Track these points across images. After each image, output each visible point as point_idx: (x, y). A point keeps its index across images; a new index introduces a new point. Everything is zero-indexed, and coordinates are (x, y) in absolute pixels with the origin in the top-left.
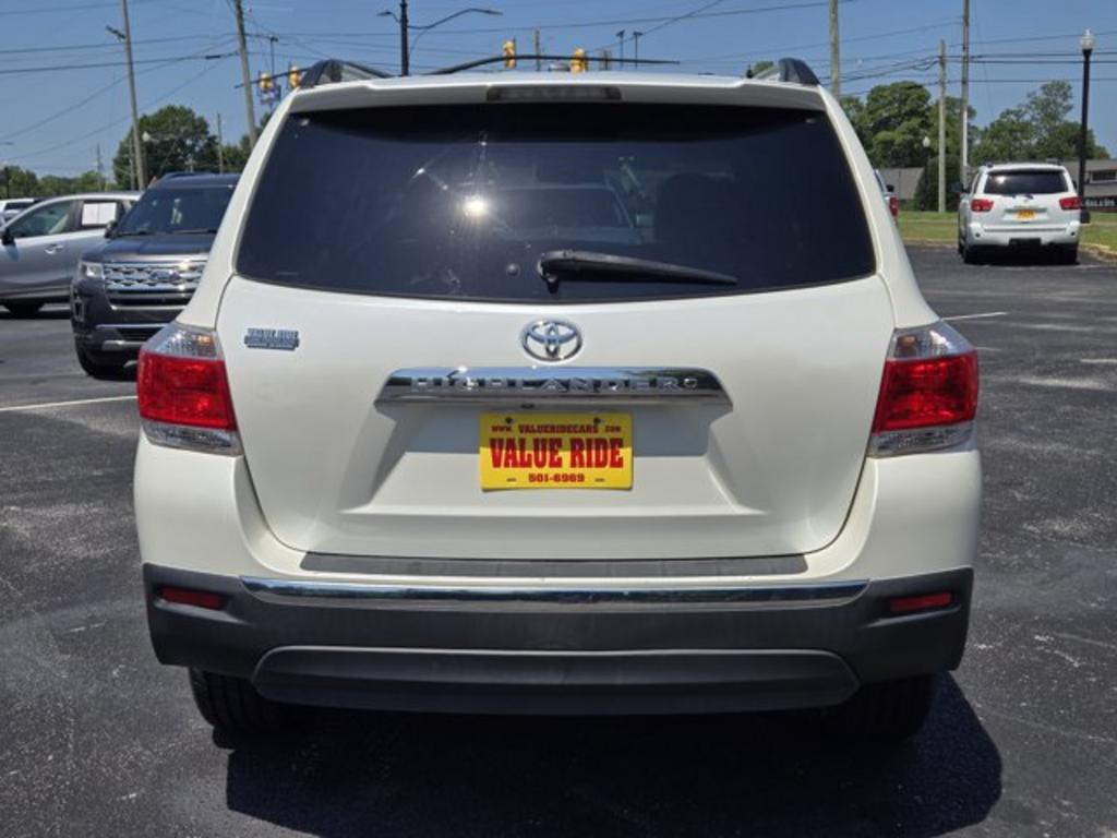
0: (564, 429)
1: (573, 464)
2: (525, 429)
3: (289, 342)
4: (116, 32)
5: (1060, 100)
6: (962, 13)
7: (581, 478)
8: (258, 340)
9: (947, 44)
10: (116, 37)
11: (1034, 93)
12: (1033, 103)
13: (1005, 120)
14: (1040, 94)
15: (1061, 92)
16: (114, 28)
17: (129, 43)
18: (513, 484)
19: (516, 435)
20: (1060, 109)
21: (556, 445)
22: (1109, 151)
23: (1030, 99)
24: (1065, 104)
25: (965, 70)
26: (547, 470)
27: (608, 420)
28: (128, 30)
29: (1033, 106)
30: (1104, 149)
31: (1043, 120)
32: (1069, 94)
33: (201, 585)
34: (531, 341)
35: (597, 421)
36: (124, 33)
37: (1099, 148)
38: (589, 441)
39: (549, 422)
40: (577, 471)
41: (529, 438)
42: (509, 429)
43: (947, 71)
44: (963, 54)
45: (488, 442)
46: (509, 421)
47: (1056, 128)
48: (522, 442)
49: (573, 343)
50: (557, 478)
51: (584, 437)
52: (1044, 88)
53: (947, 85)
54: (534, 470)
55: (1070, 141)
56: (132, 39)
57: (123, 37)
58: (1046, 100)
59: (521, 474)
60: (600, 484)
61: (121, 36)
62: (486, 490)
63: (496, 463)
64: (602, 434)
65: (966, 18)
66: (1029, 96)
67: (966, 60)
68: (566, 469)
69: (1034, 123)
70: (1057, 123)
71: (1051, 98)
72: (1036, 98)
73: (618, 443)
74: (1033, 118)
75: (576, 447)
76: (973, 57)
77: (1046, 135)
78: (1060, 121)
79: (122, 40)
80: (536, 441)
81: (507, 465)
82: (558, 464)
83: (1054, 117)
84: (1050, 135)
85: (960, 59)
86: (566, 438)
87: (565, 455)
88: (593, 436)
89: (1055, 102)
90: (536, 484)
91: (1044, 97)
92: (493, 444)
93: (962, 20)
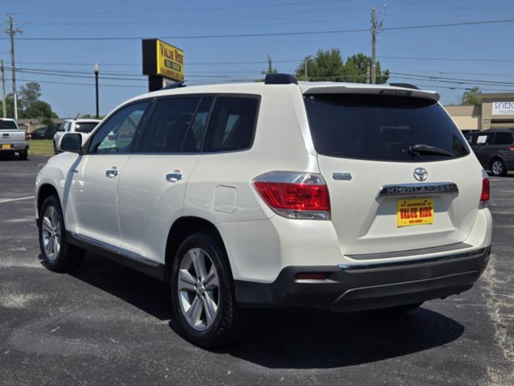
0: (418, 204)
1: (420, 216)
2: (409, 205)
3: (347, 177)
5: (35, 91)
6: (10, 48)
7: (422, 221)
8: (337, 177)
9: (4, 62)
11: (23, 87)
12: (22, 91)
13: (9, 98)
14: (26, 88)
15: (36, 87)
18: (406, 224)
19: (406, 207)
20: (36, 95)
21: (416, 210)
22: (58, 115)
23: (22, 89)
24: (38, 93)
25: (14, 75)
26: (414, 219)
27: (428, 201)
29: (23, 93)
30: (56, 114)
31: (28, 99)
32: (39, 88)
33: (322, 270)
34: (416, 175)
35: (426, 201)
37: (53, 113)
38: (424, 208)
39: (414, 203)
40: (421, 218)
41: (410, 208)
42: (404, 205)
43: (4, 74)
44: (12, 67)
45: (400, 210)
46: (405, 202)
47: (35, 103)
48: (408, 209)
49: (425, 175)
50: (416, 221)
51: (423, 207)
52: (27, 85)
53: (5, 81)
54: (411, 219)
55: (41, 110)
58: (29, 90)
59: (407, 220)
60: (426, 223)
62: (398, 227)
63: (402, 218)
64: (427, 206)
65: (13, 51)
66: (21, 88)
67: (14, 70)
68: (418, 218)
69: (24, 100)
70: (35, 101)
71: (31, 90)
72: (24, 90)
73: (430, 208)
74: (23, 98)
75: (421, 210)
76: (17, 69)
77: (29, 106)
78: (36, 100)
80: (412, 209)
81: (404, 218)
82: (416, 217)
83: (33, 98)
84: (32, 106)
85: (11, 69)
86: (418, 207)
87: (418, 213)
88: (425, 206)
89: (33, 92)
90: (411, 224)
91: (28, 89)
92: (401, 211)
93: (10, 52)
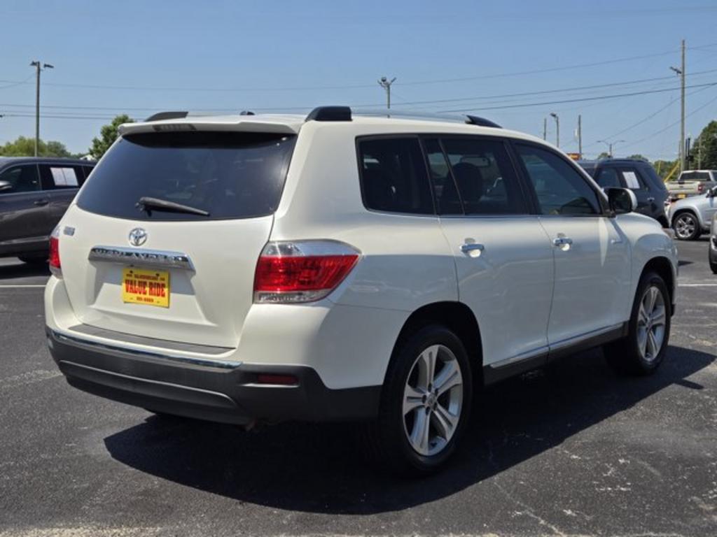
0: (148, 278)
1: (150, 294)
2: (136, 276)
4: (675, 70)
7: (152, 300)
10: (676, 72)
16: (675, 68)
17: (683, 76)
18: (132, 301)
19: (133, 278)
21: (145, 284)
26: (142, 296)
27: (163, 275)
28: (683, 68)
34: (131, 236)
35: (158, 275)
36: (681, 70)
38: (155, 284)
39: (143, 274)
40: (151, 297)
41: (137, 280)
42: (131, 276)
45: (125, 281)
46: (131, 272)
48: (135, 282)
49: (144, 238)
50: (145, 300)
51: (153, 282)
54: (138, 295)
56: (686, 73)
57: (680, 73)
59: (135, 296)
60: (158, 304)
61: (679, 72)
62: (125, 302)
63: (127, 291)
64: (159, 282)
68: (148, 296)
73: (163, 286)
75: (151, 286)
79: (679, 74)
80: (139, 282)
81: (131, 292)
82: (145, 293)
86: (148, 281)
87: (147, 289)
88: (156, 282)
90: (139, 302)
92: (127, 282)
